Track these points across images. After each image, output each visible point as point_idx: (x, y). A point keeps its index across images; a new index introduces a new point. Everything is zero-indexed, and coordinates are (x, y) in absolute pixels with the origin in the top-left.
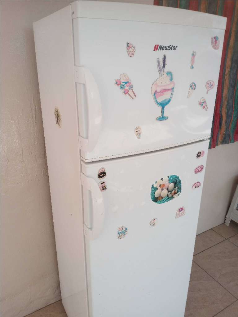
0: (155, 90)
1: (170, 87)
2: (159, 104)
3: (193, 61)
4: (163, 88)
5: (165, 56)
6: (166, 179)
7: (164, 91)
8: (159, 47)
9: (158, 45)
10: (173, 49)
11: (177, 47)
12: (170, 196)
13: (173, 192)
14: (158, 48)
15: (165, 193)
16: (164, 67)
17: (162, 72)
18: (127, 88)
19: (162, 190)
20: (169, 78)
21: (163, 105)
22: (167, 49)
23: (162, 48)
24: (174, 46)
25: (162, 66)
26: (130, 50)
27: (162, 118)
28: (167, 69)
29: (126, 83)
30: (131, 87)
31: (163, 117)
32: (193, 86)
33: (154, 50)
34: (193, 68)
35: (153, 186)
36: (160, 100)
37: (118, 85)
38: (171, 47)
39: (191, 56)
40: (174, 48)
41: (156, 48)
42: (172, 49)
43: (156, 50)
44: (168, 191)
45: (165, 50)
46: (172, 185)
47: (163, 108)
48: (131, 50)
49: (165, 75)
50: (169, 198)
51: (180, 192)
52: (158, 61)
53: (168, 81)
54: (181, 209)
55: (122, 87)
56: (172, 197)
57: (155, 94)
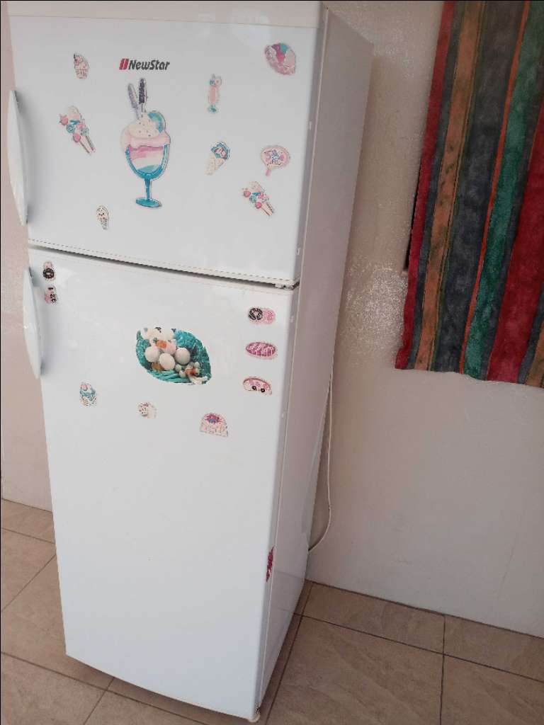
0: (127, 145)
1: (162, 142)
2: (141, 173)
3: (213, 97)
4: (143, 143)
5: (142, 80)
6: (167, 335)
7: (144, 149)
8: (129, 62)
9: (127, 60)
10: (160, 68)
11: (168, 63)
12: (182, 373)
13: (189, 368)
14: (129, 65)
15: (167, 361)
16: (142, 101)
17: (139, 111)
18: (77, 131)
19: (161, 352)
20: (154, 124)
21: (148, 176)
22: (146, 68)
23: (135, 65)
24: (163, 63)
25: (137, 100)
26: (79, 67)
27: (147, 202)
28: (150, 106)
29: (76, 123)
30: (84, 131)
31: (148, 200)
32: (221, 152)
33: (121, 68)
34: (214, 110)
35: (139, 333)
36: (140, 164)
37: (64, 125)
38: (155, 63)
39: (207, 87)
40: (164, 66)
41: (124, 64)
42: (157, 68)
43: (125, 68)
44: (177, 363)
45: (143, 68)
46: (183, 353)
47: (148, 183)
48: (81, 66)
49: (146, 117)
50: (179, 377)
51: (206, 377)
52: (129, 89)
53: (153, 131)
54: (213, 419)
55: (70, 129)
56: (187, 379)
57: (129, 151)
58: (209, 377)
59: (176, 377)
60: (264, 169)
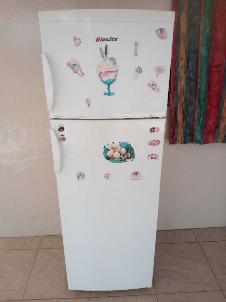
0: (100, 71)
1: (115, 69)
2: (106, 83)
3: (136, 50)
4: (107, 70)
5: (106, 46)
6: (117, 144)
7: (107, 73)
8: (100, 38)
9: (99, 38)
10: (114, 40)
11: (117, 38)
12: (123, 158)
13: (126, 156)
14: (100, 39)
15: (117, 155)
16: (106, 53)
17: (105, 58)
18: (76, 68)
19: (114, 152)
20: (112, 62)
21: (109, 84)
22: (108, 41)
23: (103, 40)
24: (115, 38)
25: (104, 54)
26: (76, 42)
27: (109, 94)
28: (109, 55)
29: (75, 65)
30: (79, 68)
31: (109, 93)
32: (139, 70)
33: (97, 41)
34: (136, 55)
35: (105, 146)
36: (105, 79)
37: (69, 66)
38: (112, 39)
39: (134, 46)
40: (116, 39)
41: (98, 40)
42: (113, 40)
43: (99, 41)
44: (121, 155)
45: (106, 41)
46: (124, 151)
47: (109, 86)
48: (77, 41)
49: (108, 60)
50: (122, 160)
51: (133, 158)
52: (101, 50)
53: (111, 65)
54: (136, 173)
55: (73, 68)
56: (125, 160)
57: (100, 75)
58: (134, 158)
59: (121, 160)
60: (156, 75)
